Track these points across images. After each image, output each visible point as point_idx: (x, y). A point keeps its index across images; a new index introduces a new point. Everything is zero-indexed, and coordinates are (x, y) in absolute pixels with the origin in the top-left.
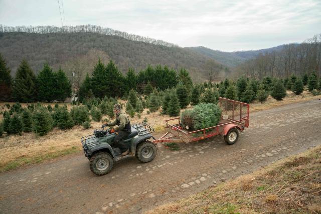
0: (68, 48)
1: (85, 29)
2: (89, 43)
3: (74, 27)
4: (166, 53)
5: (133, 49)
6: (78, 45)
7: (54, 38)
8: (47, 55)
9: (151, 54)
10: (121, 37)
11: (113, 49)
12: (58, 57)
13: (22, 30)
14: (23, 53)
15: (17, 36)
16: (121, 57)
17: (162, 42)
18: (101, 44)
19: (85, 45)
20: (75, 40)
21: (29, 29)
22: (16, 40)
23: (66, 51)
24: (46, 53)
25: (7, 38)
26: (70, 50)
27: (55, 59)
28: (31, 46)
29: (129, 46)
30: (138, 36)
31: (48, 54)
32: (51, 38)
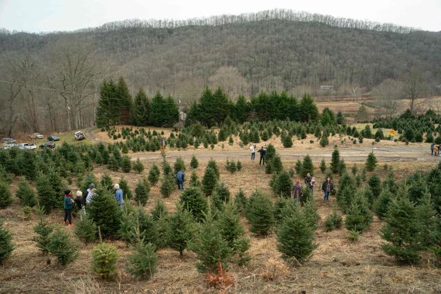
0: (244, 44)
1: (269, 15)
2: (272, 36)
3: (255, 13)
4: (394, 45)
5: (338, 42)
6: (257, 39)
7: (228, 31)
8: (217, 55)
9: (365, 48)
10: (321, 23)
11: (306, 43)
12: (230, 58)
13: (194, 23)
14: (191, 53)
15: (187, 31)
16: (316, 54)
17: (391, 26)
18: (290, 36)
19: (266, 38)
20: (254, 32)
21: (201, 21)
22: (185, 36)
23: (241, 48)
24: (216, 52)
25: (177, 35)
26: (246, 47)
27: (226, 59)
28: (201, 43)
29: (331, 37)
30: (349, 20)
31: (218, 53)
32: (225, 31)
